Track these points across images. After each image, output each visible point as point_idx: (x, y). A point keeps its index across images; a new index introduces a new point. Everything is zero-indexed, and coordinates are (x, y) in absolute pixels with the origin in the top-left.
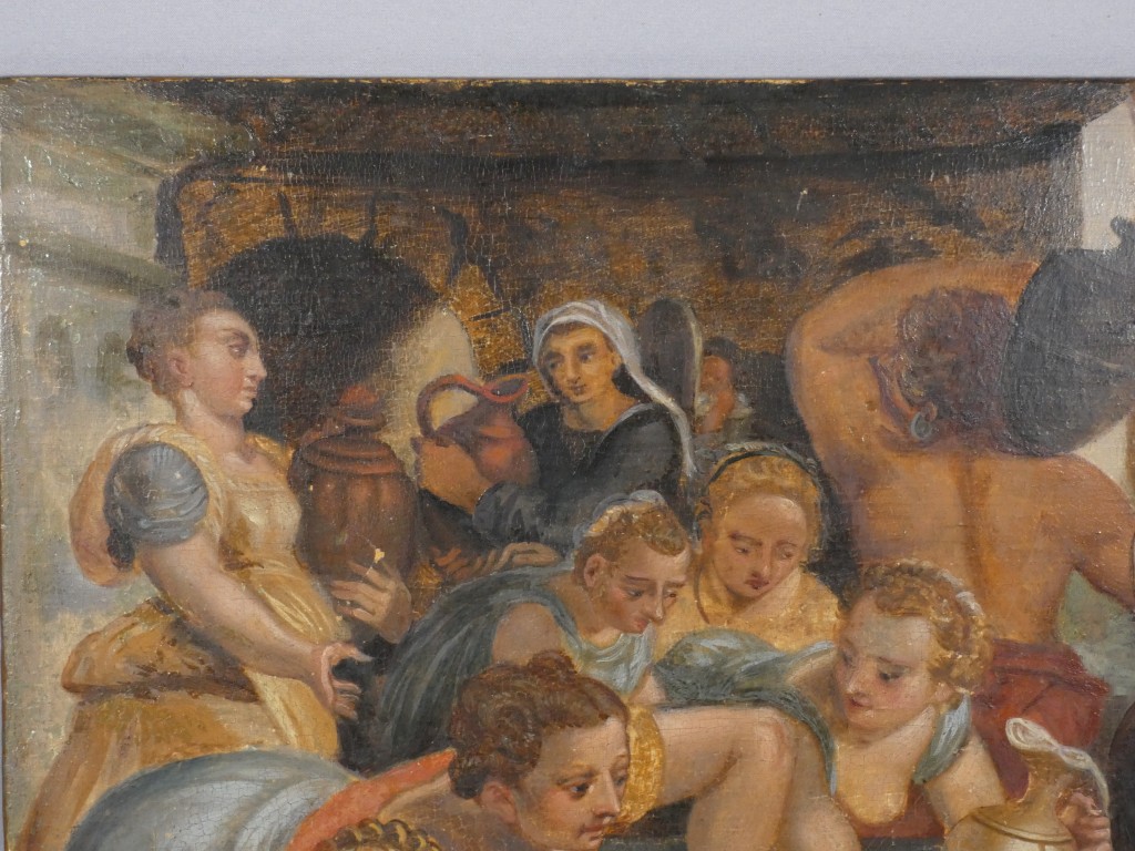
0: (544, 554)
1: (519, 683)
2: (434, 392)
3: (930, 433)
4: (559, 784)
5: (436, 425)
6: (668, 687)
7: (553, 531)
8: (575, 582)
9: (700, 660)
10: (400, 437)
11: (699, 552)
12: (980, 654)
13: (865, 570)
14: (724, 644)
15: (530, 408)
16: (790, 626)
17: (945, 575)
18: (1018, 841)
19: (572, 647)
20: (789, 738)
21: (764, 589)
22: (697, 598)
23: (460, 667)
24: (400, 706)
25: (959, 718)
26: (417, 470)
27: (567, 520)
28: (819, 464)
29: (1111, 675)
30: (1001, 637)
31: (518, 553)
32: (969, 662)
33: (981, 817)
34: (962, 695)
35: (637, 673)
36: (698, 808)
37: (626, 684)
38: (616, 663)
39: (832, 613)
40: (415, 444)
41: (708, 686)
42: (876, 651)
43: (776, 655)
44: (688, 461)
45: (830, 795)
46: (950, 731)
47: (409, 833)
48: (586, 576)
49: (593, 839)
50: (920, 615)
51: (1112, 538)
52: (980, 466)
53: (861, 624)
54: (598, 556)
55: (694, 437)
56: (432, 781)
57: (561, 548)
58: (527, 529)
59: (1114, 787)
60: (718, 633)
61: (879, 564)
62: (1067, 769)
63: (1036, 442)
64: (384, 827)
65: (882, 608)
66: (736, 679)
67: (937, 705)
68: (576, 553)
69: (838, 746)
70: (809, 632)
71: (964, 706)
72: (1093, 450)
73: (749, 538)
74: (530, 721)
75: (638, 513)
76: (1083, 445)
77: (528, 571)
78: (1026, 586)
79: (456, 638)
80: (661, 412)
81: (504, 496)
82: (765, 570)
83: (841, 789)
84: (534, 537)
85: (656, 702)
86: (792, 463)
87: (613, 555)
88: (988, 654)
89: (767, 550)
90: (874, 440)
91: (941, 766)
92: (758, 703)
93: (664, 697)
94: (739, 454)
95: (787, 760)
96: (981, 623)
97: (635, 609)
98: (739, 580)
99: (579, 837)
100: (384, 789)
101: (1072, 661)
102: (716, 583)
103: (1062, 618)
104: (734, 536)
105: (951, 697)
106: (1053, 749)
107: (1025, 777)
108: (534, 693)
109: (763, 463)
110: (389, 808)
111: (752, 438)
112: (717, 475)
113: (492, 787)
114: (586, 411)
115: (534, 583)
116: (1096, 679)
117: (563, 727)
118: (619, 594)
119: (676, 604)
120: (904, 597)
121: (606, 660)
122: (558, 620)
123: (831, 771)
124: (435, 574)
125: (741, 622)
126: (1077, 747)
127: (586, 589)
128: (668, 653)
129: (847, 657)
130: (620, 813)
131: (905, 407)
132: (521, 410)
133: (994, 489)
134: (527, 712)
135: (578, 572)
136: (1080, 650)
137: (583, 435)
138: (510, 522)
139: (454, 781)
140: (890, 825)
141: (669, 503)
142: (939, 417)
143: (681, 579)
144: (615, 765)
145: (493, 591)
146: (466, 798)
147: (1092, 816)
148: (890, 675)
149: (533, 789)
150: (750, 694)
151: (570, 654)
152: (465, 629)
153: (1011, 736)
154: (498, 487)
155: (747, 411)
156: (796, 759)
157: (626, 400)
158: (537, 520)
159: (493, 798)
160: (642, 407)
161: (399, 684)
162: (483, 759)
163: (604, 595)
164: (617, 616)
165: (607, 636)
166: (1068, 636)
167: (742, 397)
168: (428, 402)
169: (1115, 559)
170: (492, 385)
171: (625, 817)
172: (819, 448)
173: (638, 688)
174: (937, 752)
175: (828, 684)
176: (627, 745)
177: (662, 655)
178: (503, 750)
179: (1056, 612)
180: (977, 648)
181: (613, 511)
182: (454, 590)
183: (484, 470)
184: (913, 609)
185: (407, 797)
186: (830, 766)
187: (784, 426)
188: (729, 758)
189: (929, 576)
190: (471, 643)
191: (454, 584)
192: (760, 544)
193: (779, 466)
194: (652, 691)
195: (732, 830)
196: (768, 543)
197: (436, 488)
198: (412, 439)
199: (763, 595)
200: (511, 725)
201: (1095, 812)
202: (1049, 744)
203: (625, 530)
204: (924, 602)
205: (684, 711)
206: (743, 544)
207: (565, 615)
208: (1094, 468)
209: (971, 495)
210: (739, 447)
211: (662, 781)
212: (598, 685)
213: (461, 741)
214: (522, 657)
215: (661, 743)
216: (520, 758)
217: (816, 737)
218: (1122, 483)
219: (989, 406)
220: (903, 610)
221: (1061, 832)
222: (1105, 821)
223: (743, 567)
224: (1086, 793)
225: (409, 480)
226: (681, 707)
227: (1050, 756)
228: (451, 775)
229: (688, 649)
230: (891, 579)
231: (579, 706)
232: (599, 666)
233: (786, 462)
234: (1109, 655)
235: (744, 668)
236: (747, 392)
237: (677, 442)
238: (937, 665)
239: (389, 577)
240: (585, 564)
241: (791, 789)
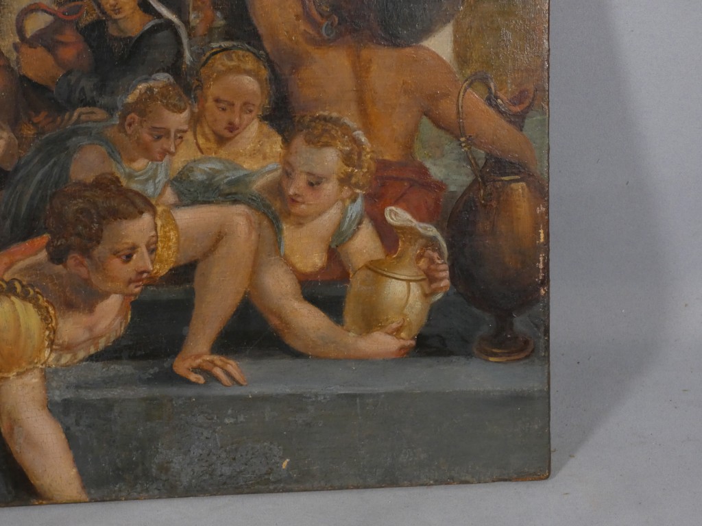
0: (100, 114)
1: (87, 194)
2: (26, 14)
3: (334, 33)
4: (114, 254)
5: (29, 35)
6: (179, 194)
7: (104, 100)
8: (120, 132)
9: (199, 177)
10: (6, 43)
11: (196, 110)
12: (368, 169)
13: (297, 119)
14: (213, 166)
15: (87, 23)
16: (253, 154)
17: (346, 121)
18: (394, 280)
19: (119, 171)
20: (254, 223)
21: (236, 132)
22: (196, 139)
23: (50, 185)
24: (13, 210)
25: (356, 208)
26: (18, 63)
27: (113, 93)
28: (267, 54)
29: (446, 179)
30: (381, 158)
31: (84, 114)
32: (362, 174)
33: (372, 267)
34: (358, 194)
35: (160, 186)
36: (201, 266)
37: (154, 192)
38: (147, 180)
39: (279, 146)
40: (16, 47)
41: (205, 192)
42: (305, 169)
43: (246, 173)
44: (187, 54)
45: (280, 256)
46: (352, 216)
47: (23, 286)
48: (127, 128)
49: (136, 287)
50: (331, 146)
51: (446, 95)
52: (365, 53)
53: (296, 152)
54: (133, 115)
55: (190, 39)
56: (37, 254)
57: (110, 110)
58: (88, 99)
59: (450, 247)
60: (209, 160)
61: (305, 115)
62: (422, 236)
63: (398, 38)
64: (7, 283)
65: (309, 142)
66: (222, 188)
67: (343, 200)
68: (120, 113)
69: (284, 226)
70: (265, 158)
71: (359, 200)
72: (432, 42)
73: (226, 101)
74: (95, 216)
75: (158, 87)
76: (427, 39)
77: (90, 125)
78: (395, 126)
79: (47, 167)
80: (169, 24)
81: (73, 79)
82: (237, 121)
83: (287, 252)
84: (92, 103)
85: (173, 203)
86: (251, 54)
87: (143, 114)
88: (373, 168)
89: (237, 108)
90: (301, 39)
91: (346, 237)
92: (235, 202)
93: (177, 199)
94: (218, 49)
95: (254, 237)
96: (368, 150)
97: (157, 147)
98: (221, 127)
99: (128, 286)
100: (6, 260)
101: (424, 171)
102: (207, 130)
103: (417, 145)
104: (217, 100)
105: (351, 195)
106: (413, 225)
107: (397, 241)
108: (97, 199)
109: (233, 55)
110: (10, 272)
111: (226, 39)
112: (206, 62)
113: (74, 257)
114: (122, 25)
115: (94, 132)
116: (438, 182)
117: (115, 220)
118: (147, 137)
119: (183, 143)
120: (321, 136)
121: (141, 178)
122: (110, 155)
123: (280, 242)
124: (32, 128)
125: (223, 153)
126: (427, 223)
127: (127, 135)
128: (179, 173)
129: (288, 172)
130: (153, 271)
131: (318, 18)
132: (81, 25)
133: (374, 67)
134: (93, 211)
135: (122, 125)
136: (428, 164)
137: (121, 39)
138: (77, 95)
139: (49, 254)
140: (317, 273)
141: (176, 80)
142: (339, 24)
143: (185, 127)
144: (148, 242)
145: (69, 138)
146: (58, 264)
147: (438, 264)
148: (315, 183)
149: (99, 258)
150: (230, 196)
151: (119, 175)
152: (53, 160)
153: (388, 218)
154: (69, 73)
155: (222, 22)
156: (259, 235)
157: (147, 17)
158: (95, 93)
159: (75, 265)
160: (157, 21)
161: (13, 196)
162: (67, 240)
163: (138, 138)
164: (146, 151)
165: (141, 164)
166: (420, 156)
167: (218, 14)
168: (23, 20)
169: (447, 108)
170: (62, 9)
171: (156, 273)
172: (267, 45)
173: (161, 195)
174: (343, 229)
175: (277, 189)
176: (156, 230)
177: (175, 175)
178: (79, 235)
179: (413, 141)
180: (366, 165)
181: (142, 87)
182: (44, 137)
183: (59, 63)
184: (327, 142)
185: (21, 264)
186: (280, 238)
187: (245, 31)
188: (219, 236)
189: (336, 122)
190: (56, 170)
191: (43, 133)
192: (233, 105)
193: (243, 56)
194: (170, 196)
195: (222, 279)
196: (238, 104)
197: (30, 74)
198: (14, 44)
199: (236, 136)
200: (83, 219)
201: (439, 262)
202: (412, 222)
203: (149, 98)
204: (333, 138)
205: (190, 207)
206: (222, 105)
207: (114, 152)
208: (434, 53)
209: (360, 71)
210: (218, 45)
211: (178, 250)
212: (137, 193)
213: (53, 229)
214: (90, 178)
215: (176, 227)
216: (90, 239)
217: (271, 221)
218: (451, 62)
219: (369, 16)
220: (321, 143)
221: (419, 274)
222: (446, 267)
223: (223, 118)
224: (434, 250)
225: (13, 70)
226: (187, 205)
227: (412, 228)
228: (48, 250)
229: (191, 170)
230: (313, 124)
231: (125, 206)
232: (137, 182)
233: (247, 54)
234: (445, 166)
235: (225, 181)
236: (222, 11)
237: (179, 43)
238: (342, 176)
239: (4, 130)
240: (125, 121)
241: (257, 253)
